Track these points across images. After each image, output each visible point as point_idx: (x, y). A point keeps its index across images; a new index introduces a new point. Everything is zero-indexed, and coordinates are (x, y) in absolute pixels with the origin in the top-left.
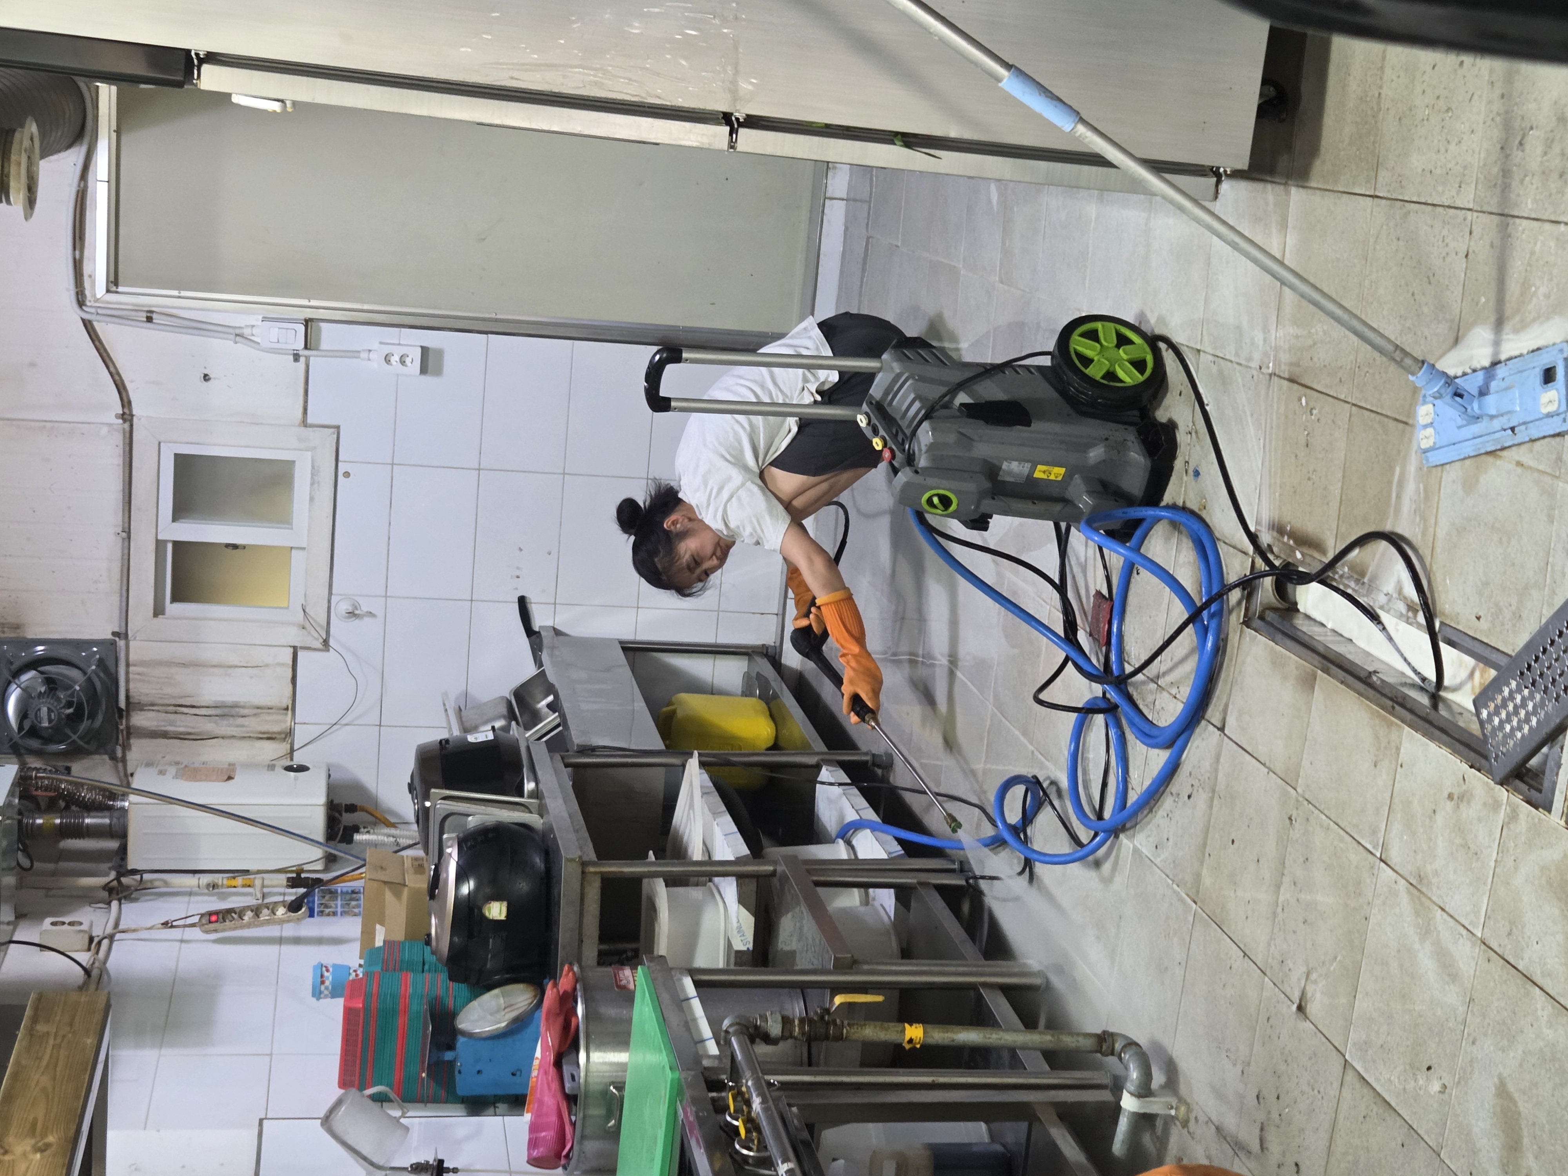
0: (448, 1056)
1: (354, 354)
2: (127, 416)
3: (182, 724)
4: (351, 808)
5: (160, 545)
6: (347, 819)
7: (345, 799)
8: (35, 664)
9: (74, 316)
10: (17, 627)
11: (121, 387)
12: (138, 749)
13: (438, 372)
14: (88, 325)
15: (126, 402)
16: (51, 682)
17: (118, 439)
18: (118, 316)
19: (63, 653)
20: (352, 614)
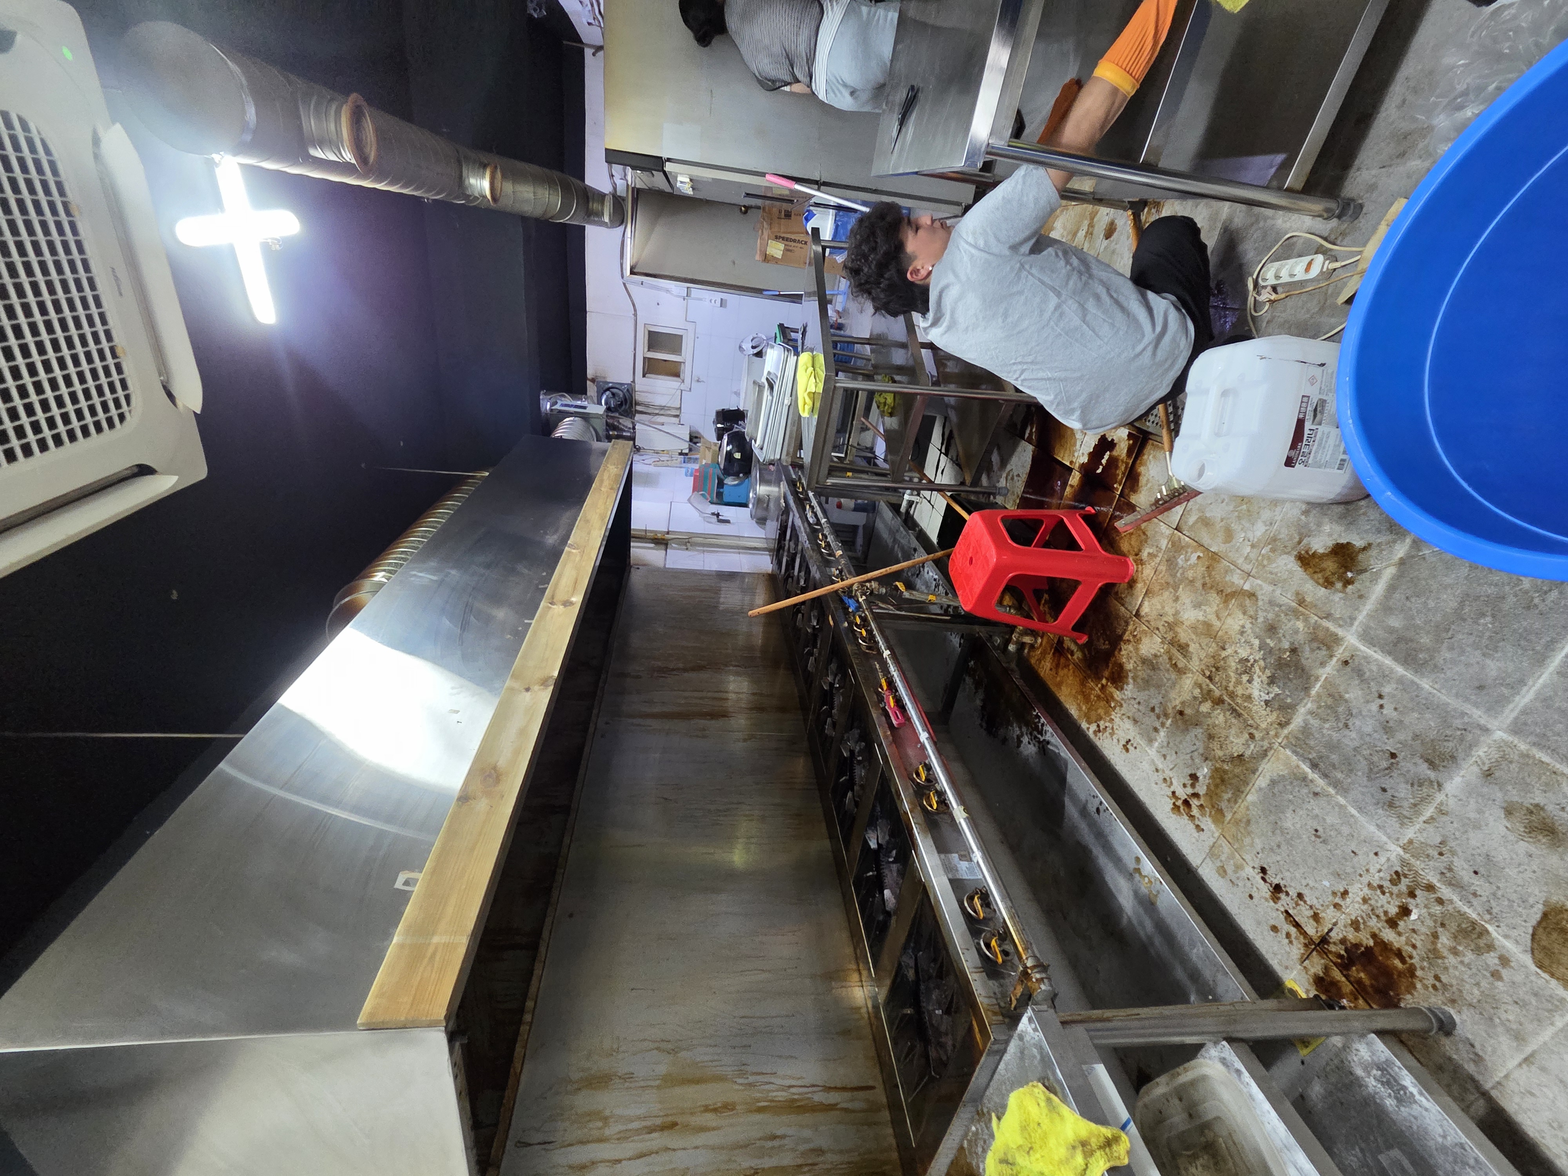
0: (721, 490)
1: (701, 299)
2: (635, 315)
3: (649, 411)
4: (696, 437)
5: (644, 358)
6: (695, 440)
7: (694, 435)
8: (608, 389)
9: (621, 281)
10: (604, 378)
11: (634, 305)
12: (638, 417)
13: (725, 307)
14: (624, 284)
15: (635, 310)
16: (613, 394)
17: (633, 322)
18: (633, 283)
19: (617, 386)
20: (698, 381)
